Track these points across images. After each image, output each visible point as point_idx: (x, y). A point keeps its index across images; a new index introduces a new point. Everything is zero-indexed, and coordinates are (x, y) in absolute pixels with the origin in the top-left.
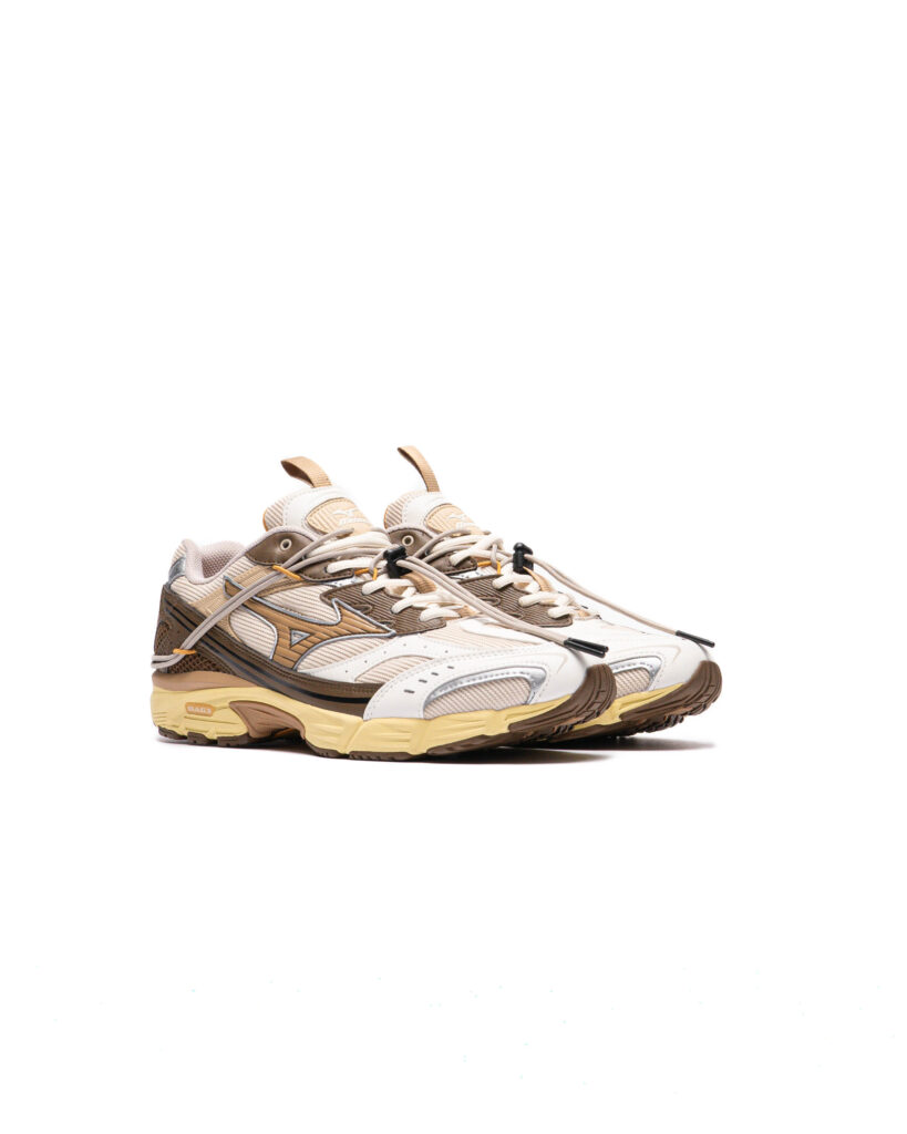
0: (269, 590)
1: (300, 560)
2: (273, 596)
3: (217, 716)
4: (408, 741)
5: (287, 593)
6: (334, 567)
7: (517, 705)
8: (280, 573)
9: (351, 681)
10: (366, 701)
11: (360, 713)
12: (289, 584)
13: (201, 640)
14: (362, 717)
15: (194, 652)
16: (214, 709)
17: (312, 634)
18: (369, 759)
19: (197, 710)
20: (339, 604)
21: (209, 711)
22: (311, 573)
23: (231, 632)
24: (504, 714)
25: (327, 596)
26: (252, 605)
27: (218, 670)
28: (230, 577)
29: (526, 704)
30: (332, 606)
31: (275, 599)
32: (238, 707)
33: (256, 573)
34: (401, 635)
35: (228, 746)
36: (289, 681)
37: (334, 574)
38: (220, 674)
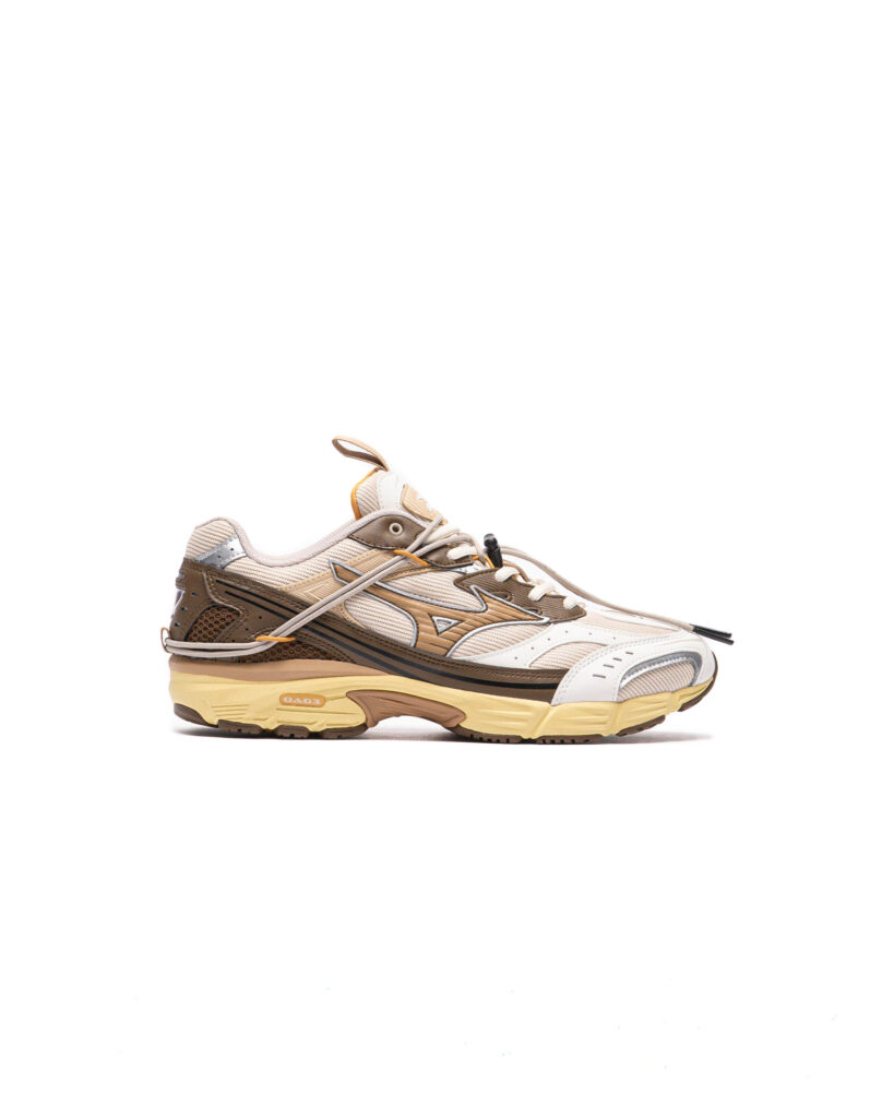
0: (393, 575)
1: (420, 547)
2: (400, 581)
3: (329, 706)
4: (604, 723)
5: (416, 578)
6: (454, 554)
7: (685, 688)
8: (405, 558)
9: (527, 667)
10: (555, 686)
11: (549, 699)
12: (414, 569)
13: (305, 627)
14: (550, 702)
15: (293, 639)
16: (324, 700)
17: (462, 621)
18: (562, 742)
19: (299, 701)
20: (479, 592)
21: (318, 702)
22: (436, 559)
23: (351, 619)
24: (678, 695)
25: (457, 583)
26: (374, 591)
27: (330, 659)
28: (337, 561)
29: (691, 685)
30: (472, 593)
31: (403, 584)
32: (356, 696)
33: (374, 557)
34: (555, 623)
35: (340, 738)
36: (440, 669)
37: (457, 561)
38: (333, 662)
